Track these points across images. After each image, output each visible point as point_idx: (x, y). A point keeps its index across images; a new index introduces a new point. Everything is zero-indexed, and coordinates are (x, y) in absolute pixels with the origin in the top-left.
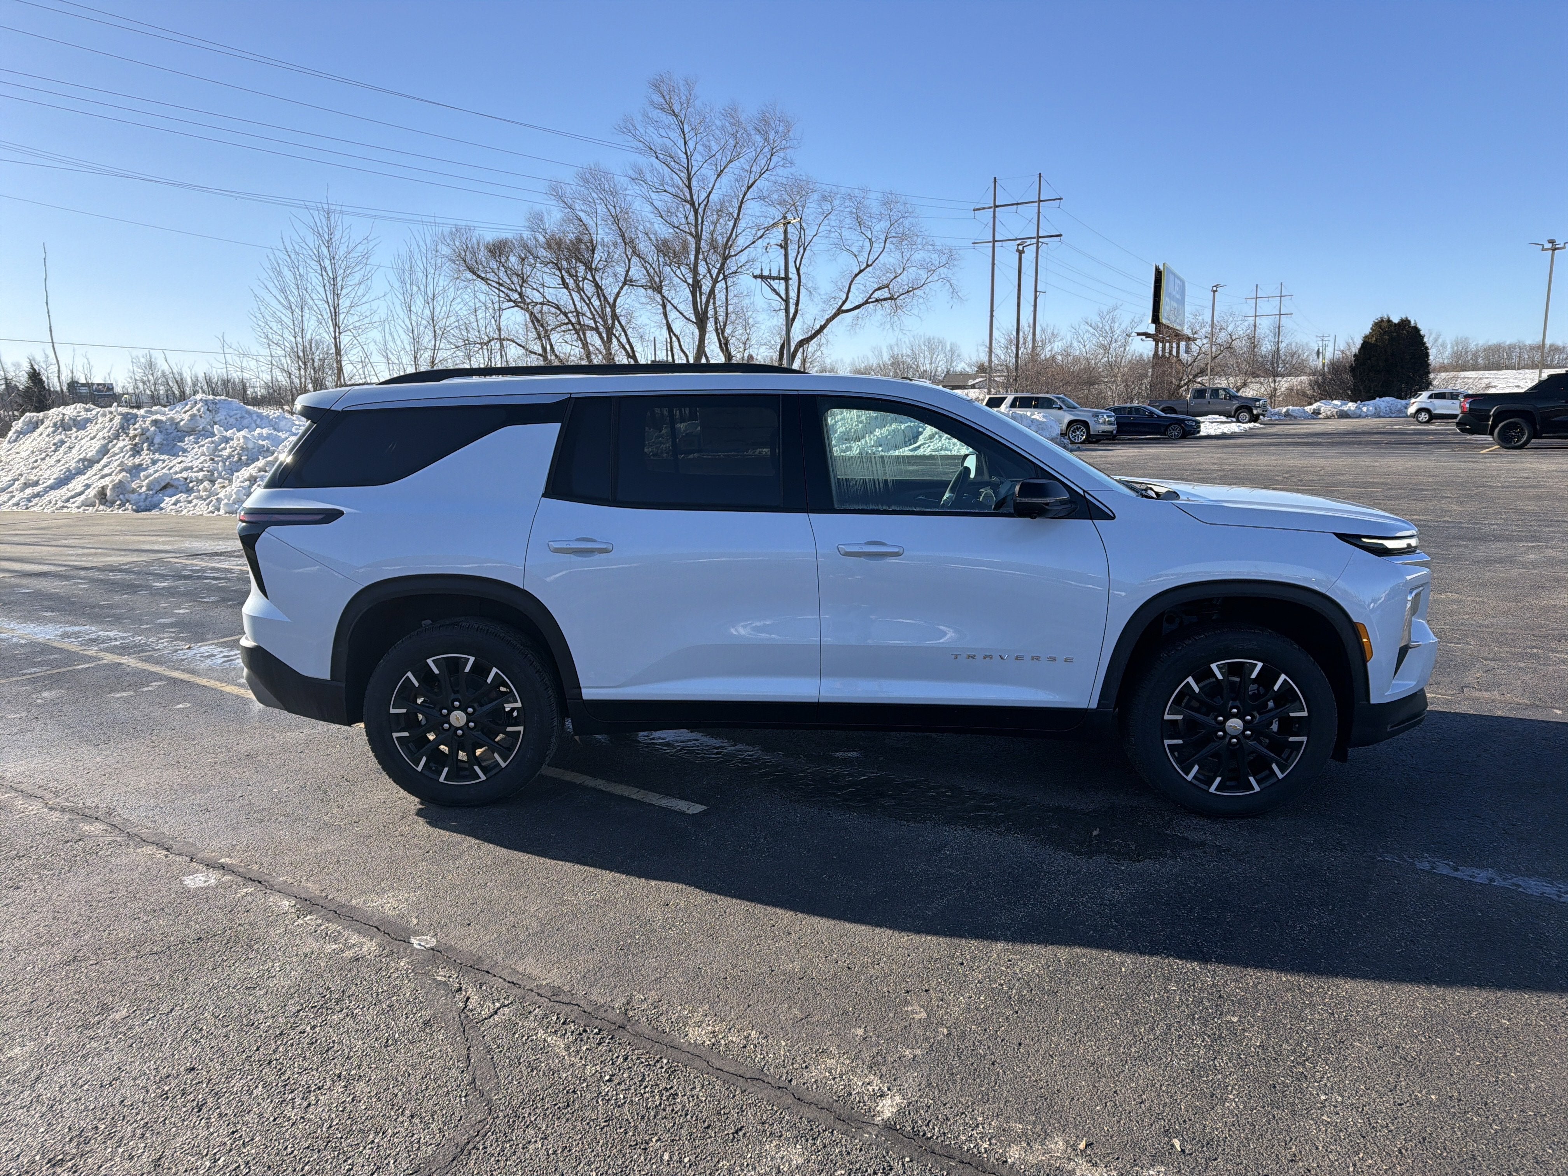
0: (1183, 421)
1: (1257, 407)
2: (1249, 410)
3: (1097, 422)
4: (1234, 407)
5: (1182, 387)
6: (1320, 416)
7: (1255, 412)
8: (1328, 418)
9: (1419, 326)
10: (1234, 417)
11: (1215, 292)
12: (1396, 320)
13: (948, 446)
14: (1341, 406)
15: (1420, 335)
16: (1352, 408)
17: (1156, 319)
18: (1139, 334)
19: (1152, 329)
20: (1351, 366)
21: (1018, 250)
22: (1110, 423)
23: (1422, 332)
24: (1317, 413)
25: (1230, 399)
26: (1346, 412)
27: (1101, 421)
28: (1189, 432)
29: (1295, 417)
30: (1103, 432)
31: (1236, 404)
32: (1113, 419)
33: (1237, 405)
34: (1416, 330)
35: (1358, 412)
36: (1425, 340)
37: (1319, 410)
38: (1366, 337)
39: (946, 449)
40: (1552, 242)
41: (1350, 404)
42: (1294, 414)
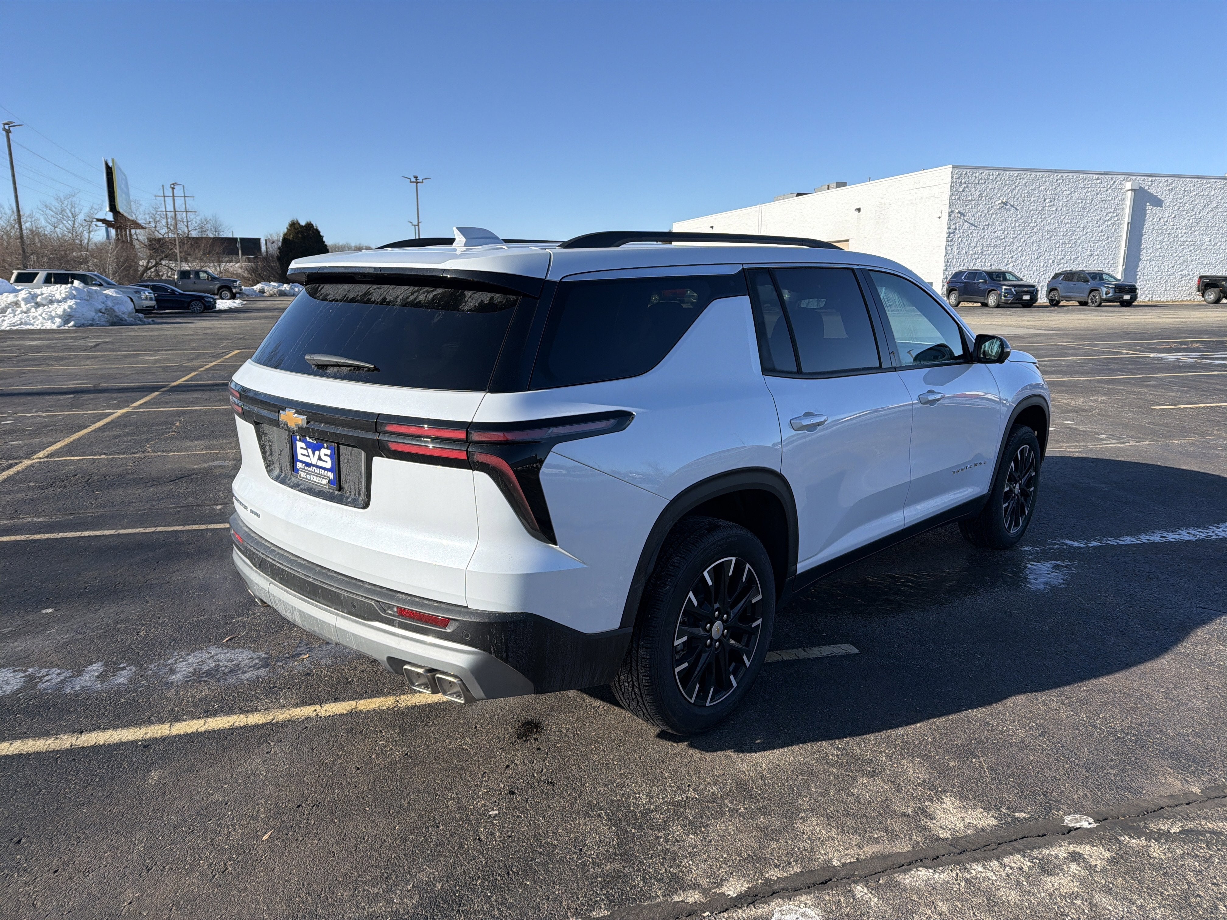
0: (203, 297)
1: (235, 287)
2: (230, 290)
3: (140, 298)
4: (217, 287)
5: (150, 268)
6: (265, 294)
7: (234, 291)
8: (271, 296)
9: (319, 229)
10: (217, 295)
11: (173, 188)
12: (303, 223)
13: (27, 319)
14: (278, 287)
15: (320, 236)
16: (288, 289)
17: (113, 208)
18: (98, 220)
19: (110, 217)
20: (277, 257)
21: (4, 129)
22: (151, 299)
23: (322, 234)
24: (262, 291)
25: (212, 280)
26: (283, 291)
27: (143, 297)
28: (208, 309)
29: (247, 295)
30: (147, 307)
31: (217, 285)
32: (152, 295)
33: (219, 285)
34: (318, 232)
35: (292, 291)
36: (324, 239)
37: (263, 289)
38: (285, 235)
39: (26, 324)
40: (416, 177)
41: (285, 285)
42: (246, 293)
